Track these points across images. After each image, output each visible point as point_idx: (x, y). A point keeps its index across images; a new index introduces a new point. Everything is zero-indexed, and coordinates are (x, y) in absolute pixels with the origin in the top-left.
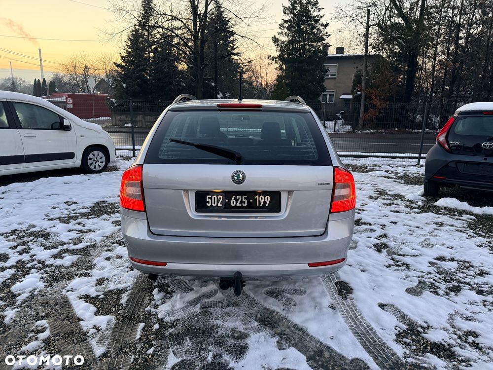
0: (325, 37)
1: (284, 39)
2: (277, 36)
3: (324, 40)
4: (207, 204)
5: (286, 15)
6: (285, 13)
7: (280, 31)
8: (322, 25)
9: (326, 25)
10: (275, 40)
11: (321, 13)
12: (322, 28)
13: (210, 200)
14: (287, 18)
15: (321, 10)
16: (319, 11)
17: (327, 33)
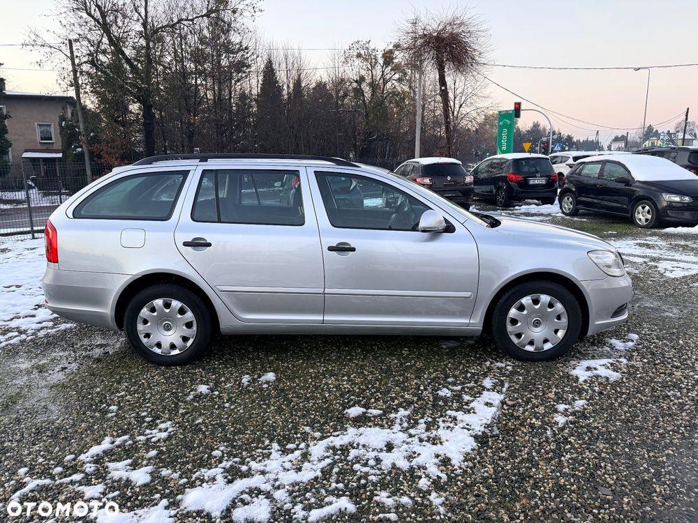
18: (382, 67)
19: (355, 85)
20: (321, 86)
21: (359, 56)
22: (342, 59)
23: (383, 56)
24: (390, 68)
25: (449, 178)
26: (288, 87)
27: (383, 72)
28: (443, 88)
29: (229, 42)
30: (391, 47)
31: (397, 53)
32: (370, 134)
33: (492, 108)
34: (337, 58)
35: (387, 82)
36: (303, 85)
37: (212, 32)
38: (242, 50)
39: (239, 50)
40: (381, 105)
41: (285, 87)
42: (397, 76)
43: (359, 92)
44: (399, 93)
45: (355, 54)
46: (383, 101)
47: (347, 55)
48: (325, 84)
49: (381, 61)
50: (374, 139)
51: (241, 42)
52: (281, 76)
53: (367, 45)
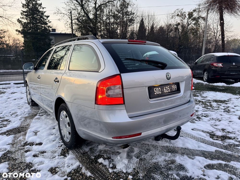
0: (48, 23)
1: (25, 21)
2: (20, 19)
3: (48, 24)
4: (155, 93)
5: (24, 8)
6: (23, 7)
7: (22, 17)
8: (46, 16)
9: (48, 17)
10: (19, 21)
11: (44, 10)
12: (45, 18)
13: (155, 91)
14: (25, 10)
15: (44, 9)
16: (43, 9)
17: (49, 20)
18: (188, 19)
19: (175, 26)
20: (161, 28)
21: (178, 15)
22: (171, 17)
23: (188, 14)
24: (191, 19)
25: (234, 64)
26: (149, 27)
27: (188, 21)
28: (222, 22)
29: (127, 11)
30: (192, 11)
31: (194, 13)
32: (181, 46)
33: (234, 36)
34: (169, 16)
35: (189, 25)
36: (154, 27)
37: (121, 8)
38: (132, 14)
39: (131, 14)
40: (186, 34)
41: (147, 28)
42: (194, 22)
43: (177, 29)
44: (195, 29)
45: (176, 14)
46: (187, 32)
47: (173, 15)
48: (163, 27)
49: (187, 16)
50: (182, 48)
51: (131, 11)
52: (146, 23)
53: (182, 11)
